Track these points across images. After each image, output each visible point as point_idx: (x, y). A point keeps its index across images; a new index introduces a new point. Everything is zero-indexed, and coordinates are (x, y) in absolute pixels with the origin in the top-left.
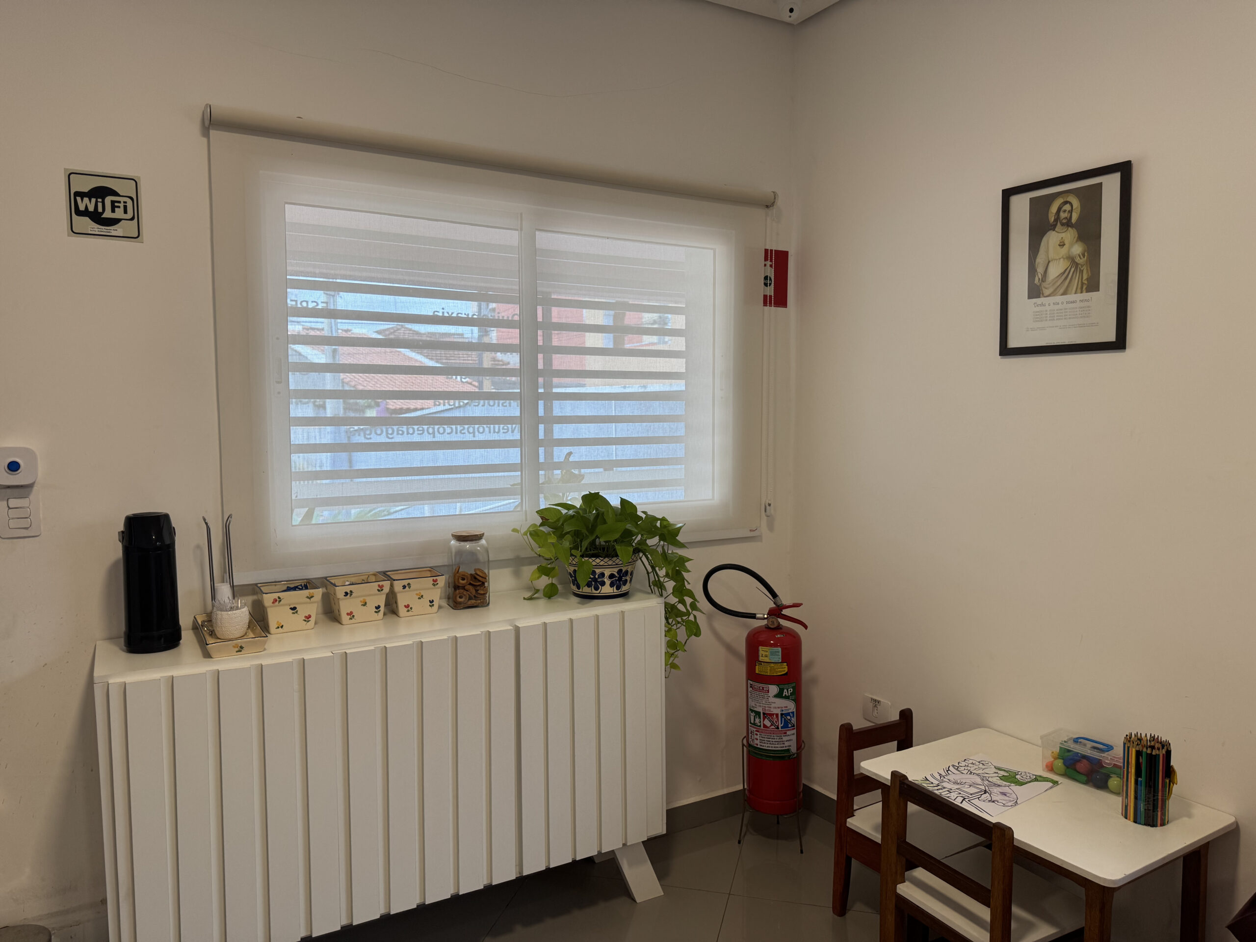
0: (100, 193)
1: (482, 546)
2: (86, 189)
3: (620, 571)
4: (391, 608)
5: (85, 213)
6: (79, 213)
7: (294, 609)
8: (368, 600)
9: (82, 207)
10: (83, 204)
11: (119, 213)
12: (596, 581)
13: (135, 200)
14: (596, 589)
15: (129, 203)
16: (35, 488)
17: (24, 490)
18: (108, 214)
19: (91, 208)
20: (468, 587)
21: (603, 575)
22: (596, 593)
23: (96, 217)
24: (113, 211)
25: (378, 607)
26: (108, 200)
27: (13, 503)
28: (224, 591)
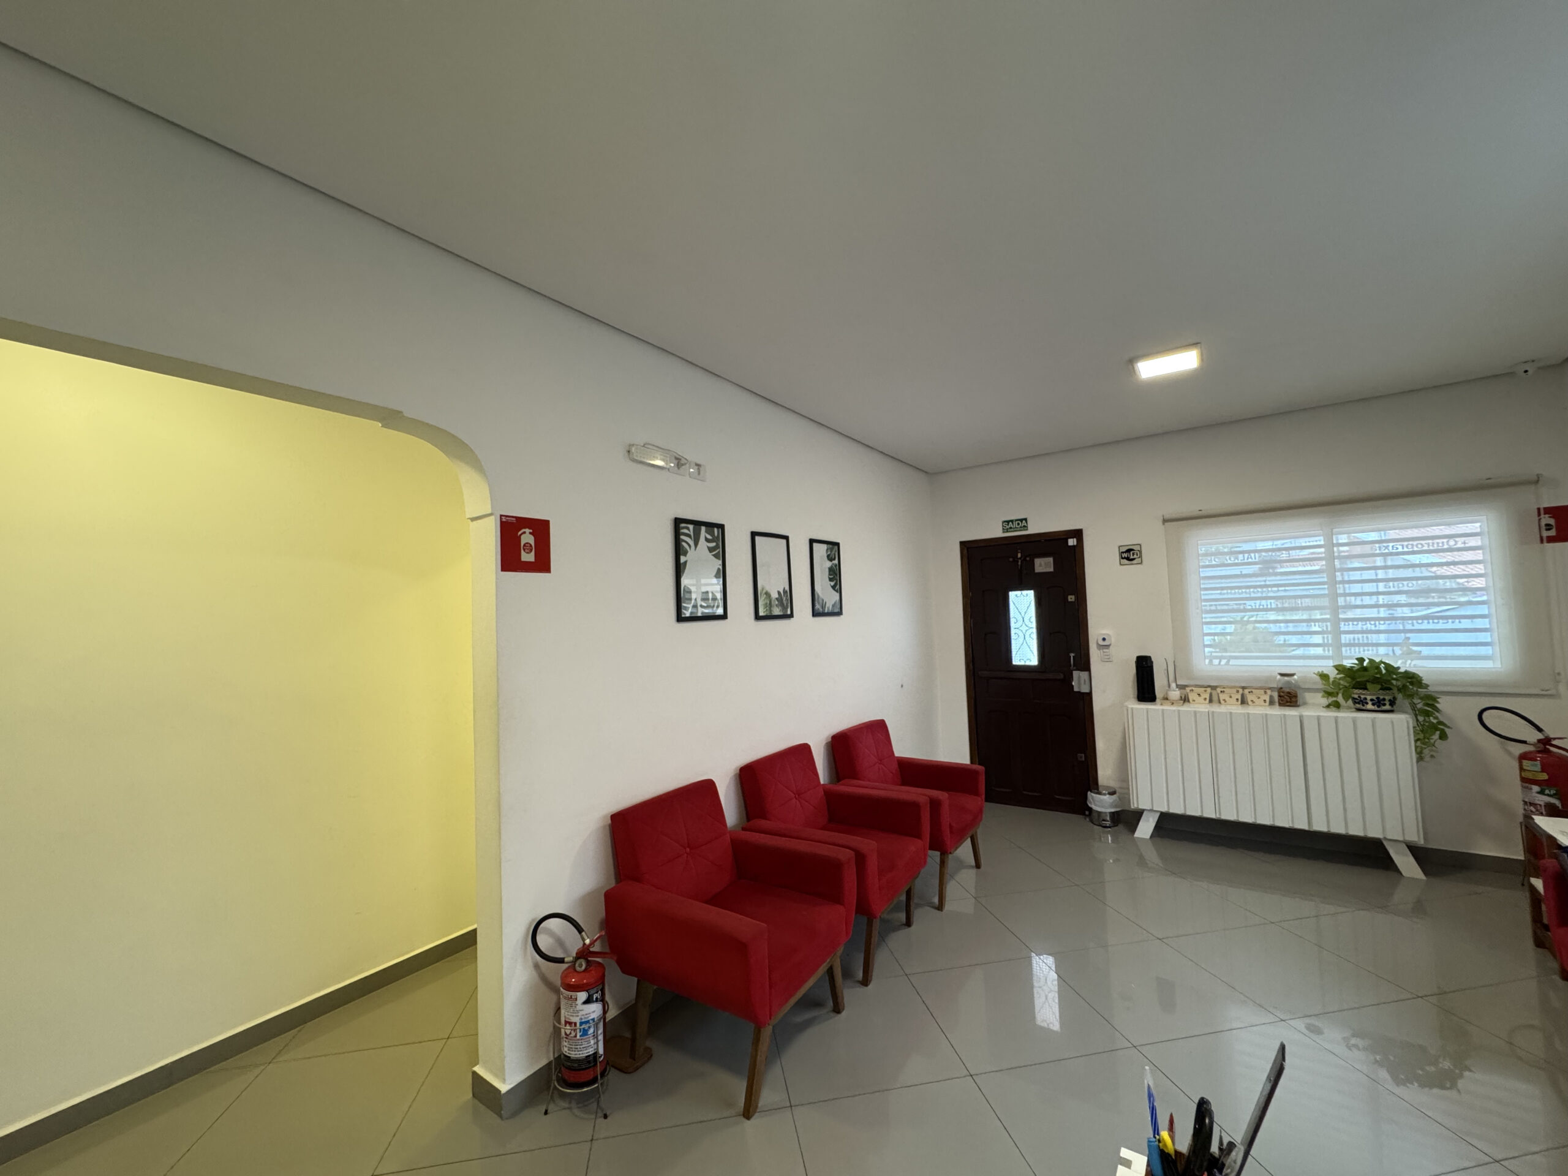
0: (1129, 551)
1: (1295, 680)
2: (1124, 551)
3: (1378, 698)
4: (1243, 701)
5: (1125, 558)
6: (1122, 558)
7: (1199, 695)
8: (1232, 695)
9: (1123, 556)
10: (1125, 555)
11: (1135, 556)
12: (1364, 702)
13: (1140, 552)
14: (1363, 705)
15: (1138, 553)
16: (1111, 647)
17: (1108, 646)
18: (1132, 557)
19: (1126, 556)
20: (1286, 697)
21: (1366, 699)
22: (1364, 708)
23: (1128, 559)
24: (1133, 555)
25: (1237, 699)
26: (1131, 553)
27: (1105, 650)
28: (1173, 685)
